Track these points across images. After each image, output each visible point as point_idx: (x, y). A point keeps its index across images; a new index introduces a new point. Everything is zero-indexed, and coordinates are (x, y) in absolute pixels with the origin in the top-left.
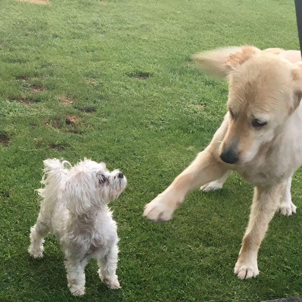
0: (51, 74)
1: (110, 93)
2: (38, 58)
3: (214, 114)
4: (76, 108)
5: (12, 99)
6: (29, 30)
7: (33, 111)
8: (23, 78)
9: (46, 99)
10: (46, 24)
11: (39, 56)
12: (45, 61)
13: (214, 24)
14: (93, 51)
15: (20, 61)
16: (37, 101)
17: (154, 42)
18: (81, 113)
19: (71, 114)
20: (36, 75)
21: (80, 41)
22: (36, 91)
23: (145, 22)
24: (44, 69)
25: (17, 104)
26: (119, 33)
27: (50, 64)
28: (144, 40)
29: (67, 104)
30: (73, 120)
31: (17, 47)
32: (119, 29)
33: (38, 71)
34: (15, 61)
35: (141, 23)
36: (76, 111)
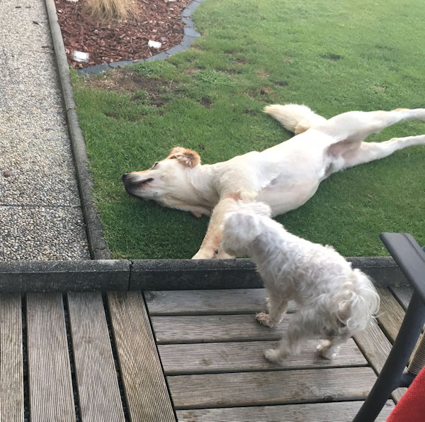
0: (255, 51)
1: (303, 70)
2: (245, 37)
3: (392, 96)
4: (271, 81)
5: (218, 69)
6: (242, 12)
7: (235, 81)
8: (230, 53)
9: (247, 71)
10: (257, 7)
11: (246, 34)
12: (251, 40)
13: (407, 16)
14: (294, 33)
15: (229, 38)
16: (239, 73)
17: (350, 29)
18: (276, 87)
19: (266, 86)
20: (242, 51)
21: (284, 24)
22: (240, 64)
23: (344, 11)
24: (249, 46)
25: (222, 74)
26: (320, 19)
27: (255, 42)
28: (341, 27)
29: (264, 77)
30: (266, 91)
31: (229, 26)
32: (320, 16)
33: (244, 47)
34: (225, 38)
35: (341, 12)
36: (271, 83)
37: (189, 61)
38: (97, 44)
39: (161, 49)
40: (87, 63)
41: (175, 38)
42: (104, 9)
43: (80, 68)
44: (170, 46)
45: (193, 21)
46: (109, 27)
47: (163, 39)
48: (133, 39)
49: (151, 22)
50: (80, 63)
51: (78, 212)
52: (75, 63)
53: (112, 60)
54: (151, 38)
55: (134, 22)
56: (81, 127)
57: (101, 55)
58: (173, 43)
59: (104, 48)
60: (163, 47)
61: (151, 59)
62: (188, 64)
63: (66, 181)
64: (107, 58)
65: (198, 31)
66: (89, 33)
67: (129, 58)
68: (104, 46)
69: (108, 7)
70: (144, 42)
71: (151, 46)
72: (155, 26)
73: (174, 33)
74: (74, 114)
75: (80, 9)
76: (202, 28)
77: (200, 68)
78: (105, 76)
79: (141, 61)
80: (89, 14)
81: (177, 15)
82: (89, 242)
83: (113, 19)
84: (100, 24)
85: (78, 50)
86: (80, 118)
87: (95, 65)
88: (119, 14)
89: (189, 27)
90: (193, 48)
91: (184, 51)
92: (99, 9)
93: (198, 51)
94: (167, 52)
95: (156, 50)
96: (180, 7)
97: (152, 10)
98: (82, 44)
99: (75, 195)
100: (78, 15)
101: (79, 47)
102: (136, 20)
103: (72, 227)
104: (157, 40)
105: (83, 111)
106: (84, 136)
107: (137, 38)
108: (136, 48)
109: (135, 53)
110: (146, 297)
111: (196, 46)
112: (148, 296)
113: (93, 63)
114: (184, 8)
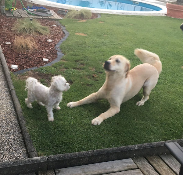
0: (87, 60)
2: (83, 54)
5: (73, 68)
6: (80, 45)
7: (81, 73)
8: (77, 61)
9: (85, 68)
10: (86, 42)
12: (85, 56)
13: (145, 43)
14: (102, 52)
15: (76, 55)
16: (83, 69)
17: (124, 49)
18: (98, 74)
19: (94, 74)
21: (97, 48)
22: (82, 66)
24: (85, 58)
25: (76, 70)
26: (111, 46)
27: (87, 57)
28: (120, 49)
29: (93, 70)
30: (95, 76)
31: (75, 51)
32: (111, 45)
33: (83, 59)
34: (75, 55)
35: (119, 43)
36: (96, 73)
37: (61, 66)
38: (21, 61)
39: (48, 61)
40: (18, 69)
41: (54, 56)
42: (22, 46)
43: (15, 72)
44: (52, 60)
45: (60, 49)
46: (25, 54)
47: (49, 57)
48: (36, 58)
49: (43, 50)
50: (14, 69)
51: (20, 135)
52: (12, 70)
53: (28, 68)
54: (44, 57)
55: (36, 51)
56: (18, 97)
57: (23, 65)
58: (53, 59)
59: (24, 63)
60: (50, 61)
61: (45, 66)
62: (61, 67)
63: (13, 121)
64: (26, 67)
65: (63, 53)
66: (17, 57)
67: (35, 66)
68: (24, 62)
69: (24, 46)
70: (41, 59)
71: (44, 60)
72: (45, 52)
73: (53, 54)
74: (14, 91)
75: (12, 47)
76: (65, 52)
77: (66, 68)
78: (26, 74)
79: (41, 67)
80: (16, 49)
81: (53, 47)
82: (26, 148)
83: (27, 50)
84: (21, 53)
85: (13, 64)
86: (17, 93)
87: (21, 70)
88: (29, 48)
89: (59, 52)
90: (62, 61)
91: (59, 62)
92: (21, 47)
93: (64, 61)
94: (51, 62)
95: (46, 62)
96: (54, 44)
97: (43, 45)
98: (14, 61)
99: (18, 128)
100: (11, 49)
101: (13, 63)
102: (37, 50)
103: (18, 142)
104: (47, 58)
105: (18, 90)
106: (19, 101)
107: (38, 58)
108: (38, 61)
109: (38, 64)
110: (56, 172)
111: (63, 59)
112: (57, 172)
113: (20, 69)
114: (56, 44)
